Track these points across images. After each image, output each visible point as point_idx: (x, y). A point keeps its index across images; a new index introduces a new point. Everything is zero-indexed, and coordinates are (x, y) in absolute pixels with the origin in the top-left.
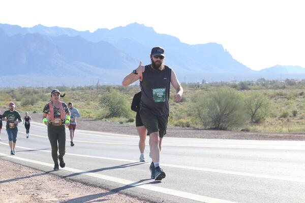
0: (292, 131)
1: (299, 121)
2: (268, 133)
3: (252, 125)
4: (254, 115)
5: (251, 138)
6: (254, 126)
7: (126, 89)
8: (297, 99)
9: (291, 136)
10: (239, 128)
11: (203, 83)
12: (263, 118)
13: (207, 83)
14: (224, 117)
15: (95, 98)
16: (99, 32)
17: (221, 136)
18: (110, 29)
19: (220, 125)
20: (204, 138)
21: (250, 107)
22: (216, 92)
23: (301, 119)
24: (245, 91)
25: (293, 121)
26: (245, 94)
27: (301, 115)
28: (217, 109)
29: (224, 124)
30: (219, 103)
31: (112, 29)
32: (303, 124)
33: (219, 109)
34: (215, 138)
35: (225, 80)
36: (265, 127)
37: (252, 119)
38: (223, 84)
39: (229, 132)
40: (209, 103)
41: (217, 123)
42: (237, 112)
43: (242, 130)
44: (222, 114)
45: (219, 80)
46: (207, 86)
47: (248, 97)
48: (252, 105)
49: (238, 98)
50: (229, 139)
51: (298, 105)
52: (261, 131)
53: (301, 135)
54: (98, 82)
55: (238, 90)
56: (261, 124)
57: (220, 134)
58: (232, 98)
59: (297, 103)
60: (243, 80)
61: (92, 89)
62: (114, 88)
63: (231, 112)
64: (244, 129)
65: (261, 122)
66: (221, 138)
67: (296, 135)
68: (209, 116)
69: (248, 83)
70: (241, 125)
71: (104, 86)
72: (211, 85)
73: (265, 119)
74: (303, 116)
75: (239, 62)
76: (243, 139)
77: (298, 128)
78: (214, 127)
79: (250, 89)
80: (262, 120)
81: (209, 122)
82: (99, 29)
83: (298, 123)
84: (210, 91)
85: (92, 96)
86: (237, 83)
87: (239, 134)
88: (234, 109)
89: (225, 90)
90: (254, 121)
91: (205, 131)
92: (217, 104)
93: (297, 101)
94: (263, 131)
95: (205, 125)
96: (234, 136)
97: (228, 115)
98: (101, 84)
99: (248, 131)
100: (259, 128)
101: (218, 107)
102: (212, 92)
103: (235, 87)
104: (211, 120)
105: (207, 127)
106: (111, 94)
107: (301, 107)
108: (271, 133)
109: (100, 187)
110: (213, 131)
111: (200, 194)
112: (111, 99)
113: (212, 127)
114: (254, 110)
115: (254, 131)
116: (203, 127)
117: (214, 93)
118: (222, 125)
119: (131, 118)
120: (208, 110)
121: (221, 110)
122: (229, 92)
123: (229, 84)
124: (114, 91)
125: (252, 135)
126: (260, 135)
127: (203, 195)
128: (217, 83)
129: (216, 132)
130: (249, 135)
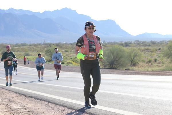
0: (154, 70)
1: (158, 64)
2: (140, 71)
3: (131, 67)
4: (132, 60)
5: (131, 74)
6: (132, 67)
7: (60, 45)
8: (157, 52)
9: (153, 73)
10: (124, 68)
11: (104, 42)
12: (137, 62)
13: (106, 42)
14: (115, 62)
15: (43, 50)
16: (45, 12)
17: (114, 72)
18: (51, 11)
19: (113, 66)
20: (104, 73)
21: (130, 57)
22: (111, 48)
23: (159, 63)
24: (128, 47)
25: (154, 64)
26: (127, 49)
27: (159, 61)
28: (112, 57)
29: (116, 66)
30: (113, 53)
31: (53, 11)
32: (160, 66)
33: (113, 57)
34: (110, 73)
35: (116, 41)
36: (139, 68)
37: (131, 63)
38: (115, 43)
39: (118, 70)
40: (107, 54)
41: (112, 65)
42: (123, 59)
43: (126, 69)
44: (115, 60)
45: (113, 41)
46: (106, 44)
47: (130, 51)
48: (131, 55)
49: (124, 51)
50: (119, 74)
51: (157, 56)
52: (136, 70)
53: (159, 73)
54: (44, 41)
55: (124, 46)
56: (136, 66)
57: (113, 72)
58: (120, 51)
59: (157, 54)
60: (126, 41)
61: (41, 45)
62: (54, 45)
63: (119, 59)
64: (127, 69)
65: (137, 65)
66: (114, 74)
67: (156, 73)
68: (107, 61)
69: (129, 43)
70: (125, 66)
71: (48, 43)
72: (108, 43)
73: (138, 63)
74: (160, 62)
75: (124, 31)
76: (126, 74)
77: (158, 69)
78: (110, 67)
79: (130, 46)
80: (137, 64)
81: (107, 65)
82: (45, 11)
83: (157, 65)
84: (108, 47)
85: (41, 49)
86: (123, 43)
87: (124, 71)
88: (121, 57)
89: (116, 46)
90: (132, 64)
91: (105, 70)
92: (112, 55)
93: (157, 53)
94: (137, 70)
95: (105, 66)
96: (121, 73)
97: (118, 60)
98: (46, 42)
99: (129, 70)
100: (135, 68)
101: (112, 56)
102: (109, 48)
103: (122, 45)
104: (108, 63)
105: (106, 68)
106: (52, 48)
107: (159, 57)
108: (142, 71)
109: (45, 101)
110: (109, 70)
111: (102, 105)
112: (52, 51)
113: (109, 67)
114: (132, 58)
115: (133, 70)
116: (104, 68)
117: (110, 48)
118: (114, 66)
119: (63, 62)
120: (106, 57)
121: (114, 58)
122: (118, 47)
123: (119, 43)
124: (53, 46)
125: (131, 72)
126: (136, 73)
127: (104, 106)
128: (112, 42)
129: (111, 70)
130: (130, 72)
